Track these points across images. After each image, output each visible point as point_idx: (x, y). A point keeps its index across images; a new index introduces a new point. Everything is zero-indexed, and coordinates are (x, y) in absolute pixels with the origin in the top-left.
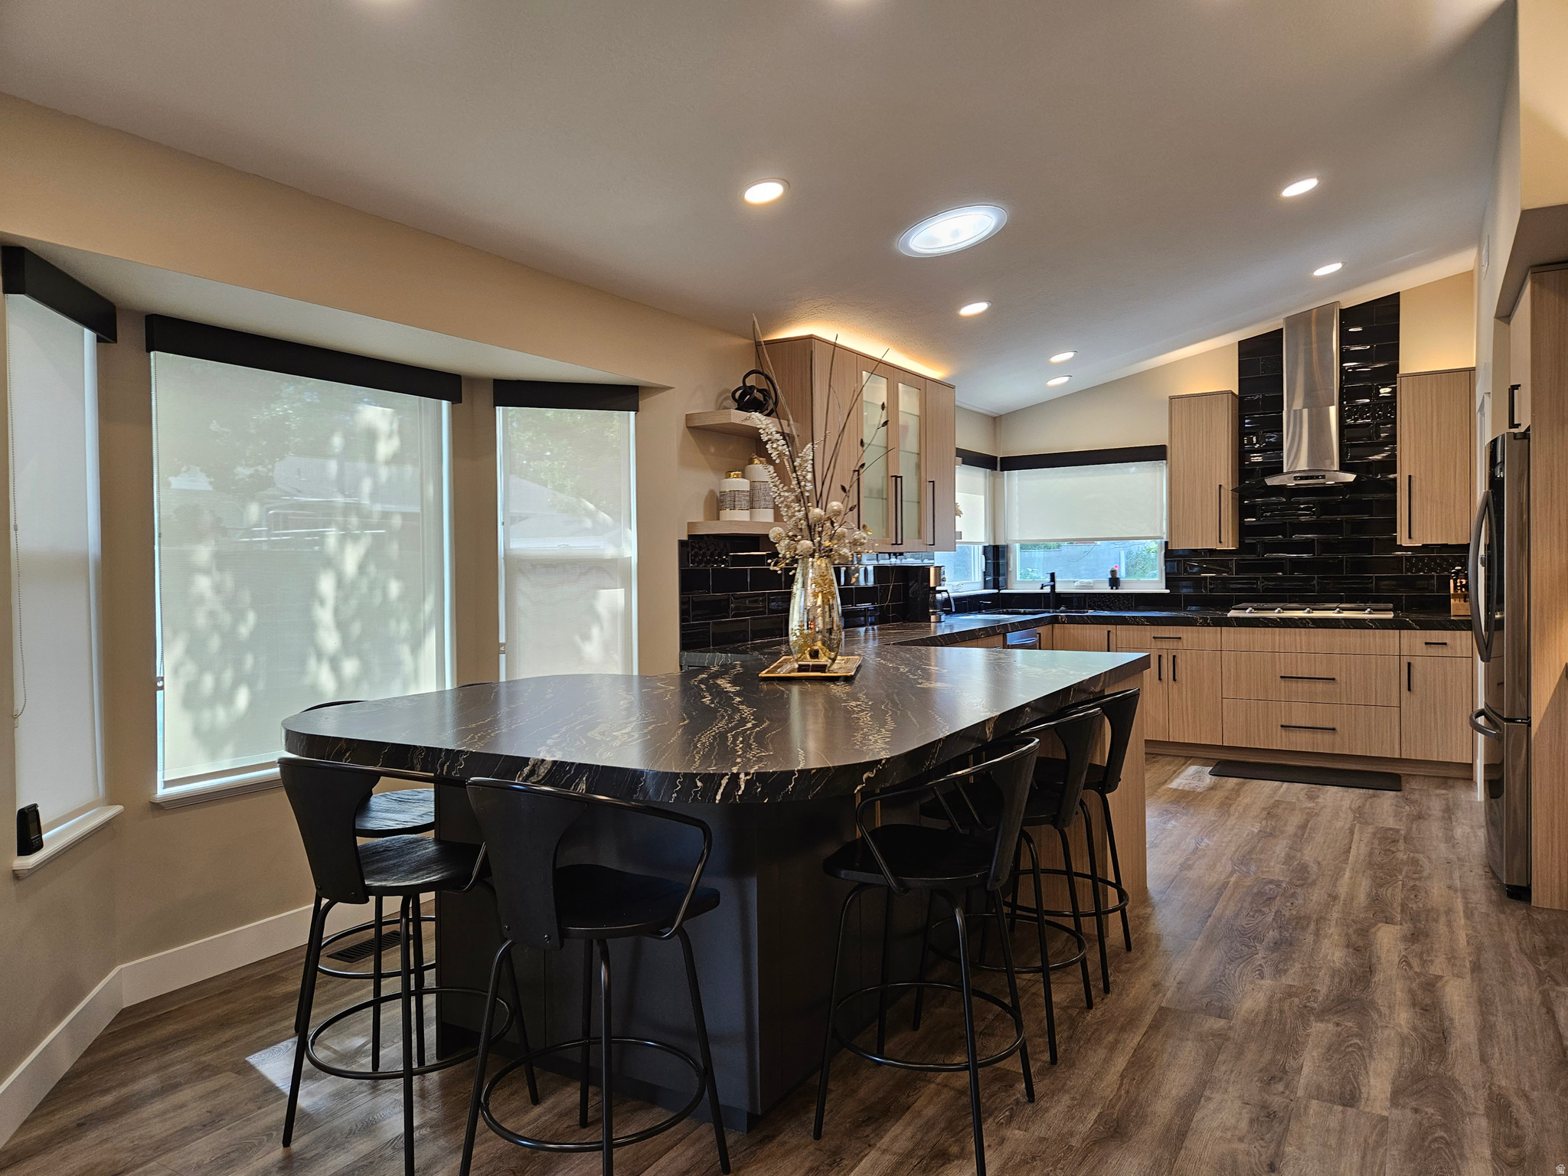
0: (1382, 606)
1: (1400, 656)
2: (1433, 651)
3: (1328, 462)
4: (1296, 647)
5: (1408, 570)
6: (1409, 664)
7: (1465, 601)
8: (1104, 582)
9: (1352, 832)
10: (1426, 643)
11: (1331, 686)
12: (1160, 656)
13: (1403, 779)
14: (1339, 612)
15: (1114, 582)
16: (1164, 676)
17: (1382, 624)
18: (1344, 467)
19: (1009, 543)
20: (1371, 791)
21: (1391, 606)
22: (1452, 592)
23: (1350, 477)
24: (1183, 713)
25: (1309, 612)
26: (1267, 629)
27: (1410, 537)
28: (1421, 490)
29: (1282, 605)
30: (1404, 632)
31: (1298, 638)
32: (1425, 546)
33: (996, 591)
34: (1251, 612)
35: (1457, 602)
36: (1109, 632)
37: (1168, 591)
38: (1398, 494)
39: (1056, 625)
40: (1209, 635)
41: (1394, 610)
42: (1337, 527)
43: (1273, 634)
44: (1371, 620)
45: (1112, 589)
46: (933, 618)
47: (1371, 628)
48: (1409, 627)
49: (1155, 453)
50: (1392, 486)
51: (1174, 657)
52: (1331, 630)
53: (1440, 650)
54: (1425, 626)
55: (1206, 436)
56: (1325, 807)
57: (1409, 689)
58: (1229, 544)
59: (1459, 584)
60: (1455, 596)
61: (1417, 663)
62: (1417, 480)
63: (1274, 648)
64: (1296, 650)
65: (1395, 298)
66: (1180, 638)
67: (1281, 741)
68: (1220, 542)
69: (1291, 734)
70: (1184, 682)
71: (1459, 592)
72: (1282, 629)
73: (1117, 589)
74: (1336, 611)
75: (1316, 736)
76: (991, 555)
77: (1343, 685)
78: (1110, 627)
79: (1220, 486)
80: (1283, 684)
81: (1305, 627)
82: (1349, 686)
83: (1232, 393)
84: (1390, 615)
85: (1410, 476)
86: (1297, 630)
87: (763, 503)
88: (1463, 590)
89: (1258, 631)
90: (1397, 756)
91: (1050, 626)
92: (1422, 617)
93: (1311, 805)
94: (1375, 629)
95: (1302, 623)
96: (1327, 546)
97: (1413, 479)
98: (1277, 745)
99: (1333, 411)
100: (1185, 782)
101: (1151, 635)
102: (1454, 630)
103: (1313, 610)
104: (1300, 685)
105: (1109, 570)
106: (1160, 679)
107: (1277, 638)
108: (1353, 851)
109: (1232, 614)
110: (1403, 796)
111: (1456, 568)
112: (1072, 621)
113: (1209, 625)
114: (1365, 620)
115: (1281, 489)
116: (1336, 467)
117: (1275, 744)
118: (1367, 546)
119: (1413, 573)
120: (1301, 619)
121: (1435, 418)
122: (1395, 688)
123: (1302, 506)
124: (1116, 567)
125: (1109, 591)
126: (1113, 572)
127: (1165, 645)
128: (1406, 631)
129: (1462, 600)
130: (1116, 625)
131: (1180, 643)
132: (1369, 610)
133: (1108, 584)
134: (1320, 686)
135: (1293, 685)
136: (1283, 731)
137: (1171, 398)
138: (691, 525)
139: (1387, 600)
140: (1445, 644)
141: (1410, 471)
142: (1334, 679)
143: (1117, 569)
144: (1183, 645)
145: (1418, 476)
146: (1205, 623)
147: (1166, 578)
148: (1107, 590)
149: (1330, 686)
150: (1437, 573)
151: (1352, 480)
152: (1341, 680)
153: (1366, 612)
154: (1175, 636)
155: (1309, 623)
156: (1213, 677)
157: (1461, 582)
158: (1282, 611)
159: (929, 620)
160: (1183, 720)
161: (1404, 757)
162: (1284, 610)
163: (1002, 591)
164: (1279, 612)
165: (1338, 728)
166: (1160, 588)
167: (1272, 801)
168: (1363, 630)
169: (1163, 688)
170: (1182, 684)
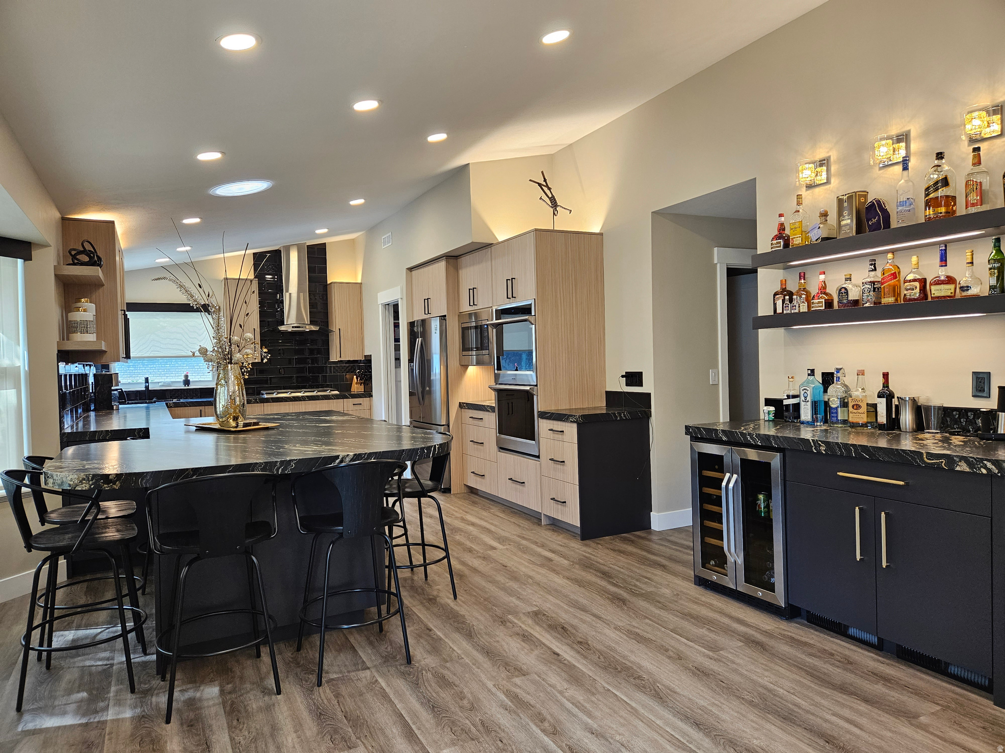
2: (356, 407)
5: (334, 372)
14: (317, 393)
15: (187, 382)
17: (336, 397)
18: (312, 322)
23: (317, 328)
25: (304, 393)
26: (287, 402)
27: (340, 357)
30: (345, 400)
34: (276, 395)
40: (258, 407)
43: (289, 405)
44: (332, 395)
45: (185, 386)
48: (347, 397)
52: (315, 401)
53: (359, 407)
54: (350, 397)
62: (342, 331)
65: (324, 245)
72: (293, 402)
73: (188, 386)
74: (315, 392)
78: (201, 408)
79: (254, 329)
81: (304, 401)
85: (339, 329)
89: (282, 404)
92: (346, 393)
94: (333, 399)
102: (364, 398)
105: (183, 375)
109: (266, 396)
114: (329, 395)
115: (285, 333)
116: (309, 323)
118: (316, 361)
120: (302, 396)
121: (348, 303)
124: (185, 373)
126: (185, 377)
129: (360, 385)
130: (205, 406)
133: (183, 384)
137: (225, 279)
138: (58, 344)
140: (361, 404)
145: (342, 329)
148: (182, 386)
153: (328, 392)
155: (306, 398)
159: (113, 409)
164: (290, 394)
168: (329, 400)
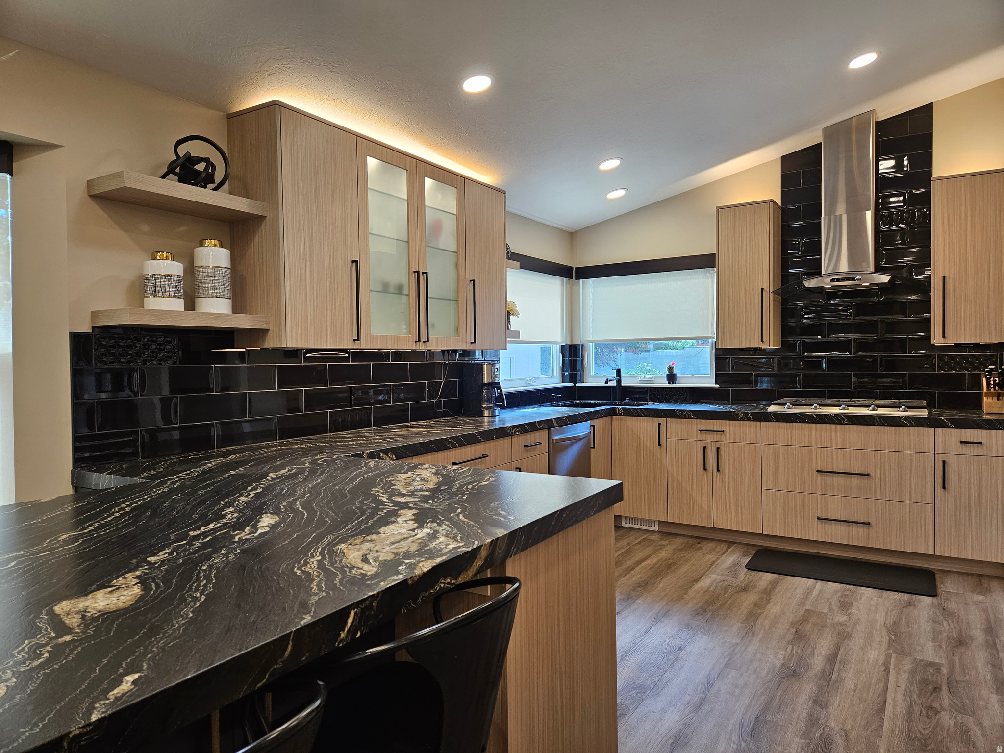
0: (916, 402)
1: (935, 453)
2: (968, 449)
3: (864, 264)
4: (832, 443)
5: (940, 368)
6: (944, 462)
7: (998, 399)
8: (662, 377)
9: (887, 670)
10: (962, 442)
11: (866, 481)
12: (705, 448)
13: (937, 576)
14: (874, 409)
15: (671, 377)
16: (709, 466)
17: (917, 422)
18: (879, 269)
19: (584, 343)
20: (906, 596)
21: (924, 403)
22: (985, 389)
23: (885, 278)
24: (726, 502)
25: (844, 409)
26: (804, 424)
27: (944, 336)
28: (955, 290)
29: (819, 400)
30: (939, 431)
31: (833, 434)
32: (957, 345)
33: (572, 384)
34: (789, 408)
35: (990, 400)
36: (659, 424)
37: (717, 386)
38: (932, 294)
39: (615, 417)
40: (749, 429)
41: (927, 407)
42: (872, 327)
43: (810, 430)
44: (906, 418)
45: (669, 383)
46: (486, 413)
47: (906, 426)
48: (943, 425)
49: (706, 262)
50: (925, 287)
51: (718, 448)
52: (866, 427)
53: (975, 449)
54: (960, 425)
55: (750, 243)
56: (857, 622)
57: (944, 488)
58: (771, 343)
59: (992, 383)
60: (987, 395)
61: (952, 462)
62: (951, 280)
63: (811, 443)
64: (832, 445)
65: (928, 109)
66: (723, 431)
67: (817, 533)
68: (762, 341)
69: (826, 526)
70: (727, 473)
71: (992, 390)
72: (818, 425)
74: (870, 408)
75: (850, 529)
76: (567, 353)
77: (878, 480)
78: (661, 420)
79: (762, 289)
80: (819, 477)
81: (841, 424)
82: (883, 483)
83: (774, 202)
84: (924, 413)
85: (944, 277)
86: (833, 426)
87: (210, 291)
88: (997, 388)
89: (796, 428)
90: (931, 552)
91: (609, 418)
92: (957, 414)
93: (843, 618)
94: (909, 426)
95: (837, 419)
96: (862, 345)
97: (947, 279)
98: (813, 536)
99: (869, 215)
100: (719, 578)
101: (697, 428)
102: (989, 429)
103: (849, 406)
104: (835, 479)
105: (667, 367)
106: (705, 469)
107: (814, 433)
108: (889, 708)
109: (772, 409)
110: (940, 605)
111: (990, 367)
112: (628, 413)
113: (749, 420)
114: (899, 418)
115: (819, 291)
116: (871, 268)
117: (811, 535)
118: (902, 345)
119: (945, 371)
120: (837, 416)
121: (969, 218)
122: (929, 487)
123: (840, 308)
124: (673, 364)
125: (667, 385)
126: (670, 369)
127: (710, 437)
128: (941, 429)
129: (995, 398)
130: (666, 417)
131: (723, 436)
132: (903, 407)
133: (666, 379)
134: (855, 481)
135: (829, 479)
136: (819, 523)
137: (718, 209)
138: (94, 314)
139: (920, 397)
140: (981, 443)
141: (944, 271)
142: (868, 475)
143: (673, 366)
144: (726, 438)
145: (951, 276)
146: (746, 418)
147: (716, 374)
149: (864, 481)
150: (969, 371)
151: (886, 281)
152: (875, 477)
153: (901, 409)
154: (718, 429)
155: (844, 420)
156: (753, 468)
157: (995, 381)
158: (818, 407)
159: (482, 415)
160: (726, 508)
161: (938, 554)
162: (820, 405)
163: (577, 385)
164: (816, 408)
165: (873, 523)
166: (709, 382)
167: (802, 612)
168: (897, 428)
169: (708, 477)
170: (725, 475)
